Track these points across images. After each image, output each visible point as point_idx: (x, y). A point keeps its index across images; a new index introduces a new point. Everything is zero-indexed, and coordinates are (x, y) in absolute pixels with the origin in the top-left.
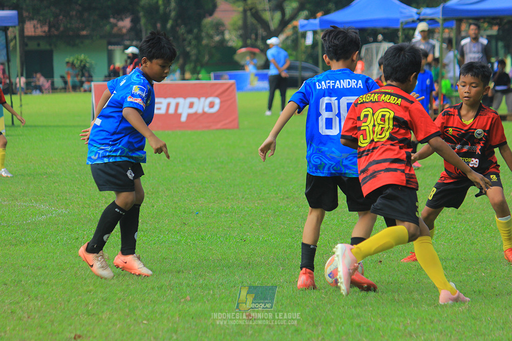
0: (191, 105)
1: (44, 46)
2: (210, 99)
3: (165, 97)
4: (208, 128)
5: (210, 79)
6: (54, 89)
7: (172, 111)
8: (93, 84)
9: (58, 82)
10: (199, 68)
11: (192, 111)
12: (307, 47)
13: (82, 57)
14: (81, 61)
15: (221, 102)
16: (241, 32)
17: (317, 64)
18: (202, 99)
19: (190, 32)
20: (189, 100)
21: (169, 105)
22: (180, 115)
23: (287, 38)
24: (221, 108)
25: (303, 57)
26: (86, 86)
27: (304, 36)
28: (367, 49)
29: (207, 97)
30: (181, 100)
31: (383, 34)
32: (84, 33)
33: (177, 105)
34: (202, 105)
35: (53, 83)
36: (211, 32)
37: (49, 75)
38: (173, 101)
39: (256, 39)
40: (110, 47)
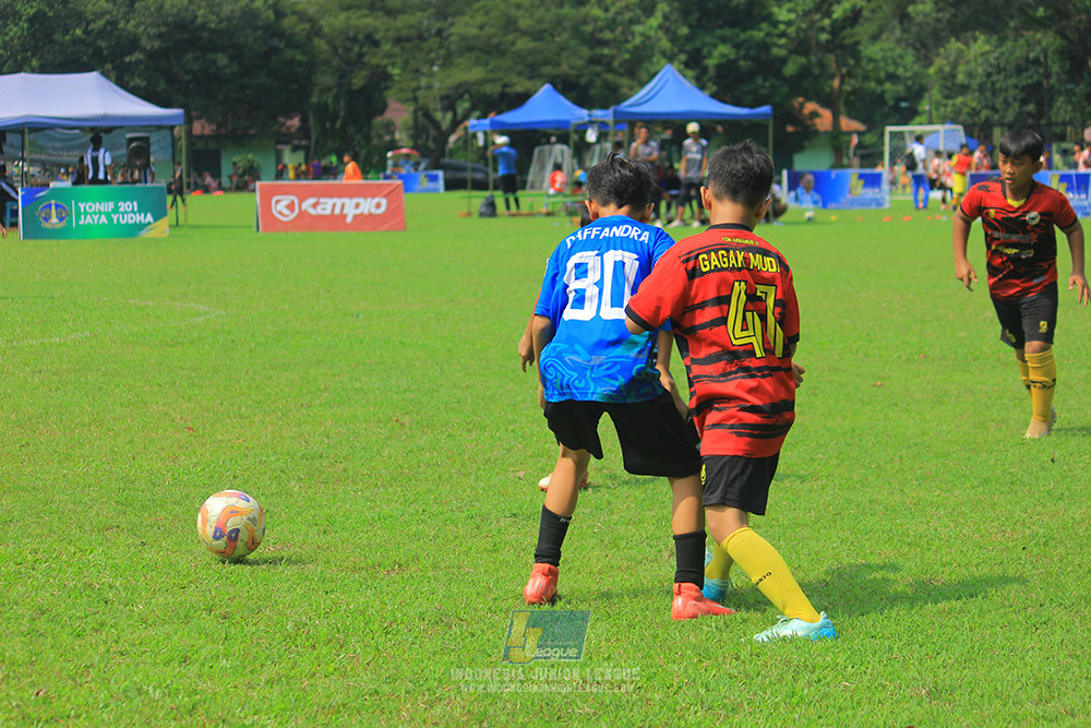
0: (357, 206)
1: (212, 145)
2: (376, 200)
3: (331, 196)
4: (374, 229)
5: (378, 179)
6: (220, 188)
7: (337, 211)
8: (258, 184)
9: (225, 181)
10: (367, 169)
11: (358, 212)
12: (479, 148)
13: (250, 156)
14: (249, 161)
15: (389, 204)
16: (410, 132)
17: (487, 164)
18: (369, 200)
19: (360, 131)
20: (355, 200)
21: (334, 206)
22: (345, 216)
23: (459, 139)
24: (388, 209)
25: (475, 157)
26: (252, 187)
27: (474, 136)
28: (540, 152)
29: (373, 197)
30: (346, 201)
31: (556, 136)
32: (252, 132)
33: (343, 206)
34: (368, 206)
35: (220, 184)
36: (381, 131)
37: (217, 174)
38: (339, 202)
39: (427, 139)
40: (279, 147)
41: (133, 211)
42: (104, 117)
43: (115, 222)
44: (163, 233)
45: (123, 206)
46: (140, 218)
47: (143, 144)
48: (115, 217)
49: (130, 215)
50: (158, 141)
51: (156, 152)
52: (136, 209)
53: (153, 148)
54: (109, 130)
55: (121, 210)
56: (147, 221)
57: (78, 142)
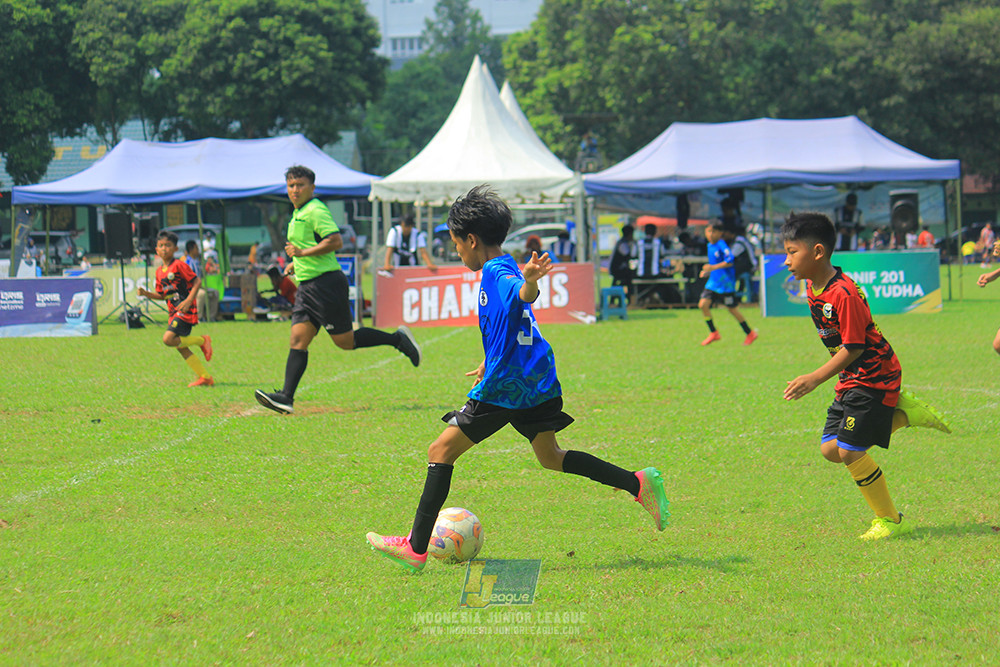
41: (898, 283)
42: (863, 171)
43: (877, 295)
44: (935, 307)
45: (888, 276)
46: (906, 291)
47: (911, 202)
48: (877, 290)
49: (895, 287)
50: (928, 198)
51: (925, 211)
52: (902, 280)
53: (922, 207)
54: (867, 187)
55: (885, 281)
56: (915, 294)
57: (831, 200)
